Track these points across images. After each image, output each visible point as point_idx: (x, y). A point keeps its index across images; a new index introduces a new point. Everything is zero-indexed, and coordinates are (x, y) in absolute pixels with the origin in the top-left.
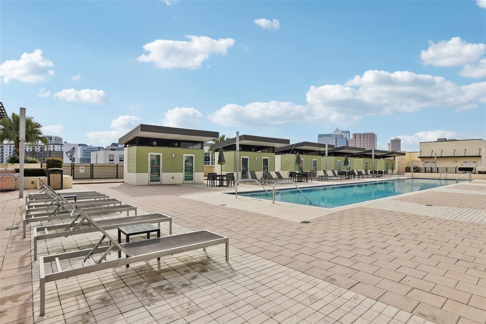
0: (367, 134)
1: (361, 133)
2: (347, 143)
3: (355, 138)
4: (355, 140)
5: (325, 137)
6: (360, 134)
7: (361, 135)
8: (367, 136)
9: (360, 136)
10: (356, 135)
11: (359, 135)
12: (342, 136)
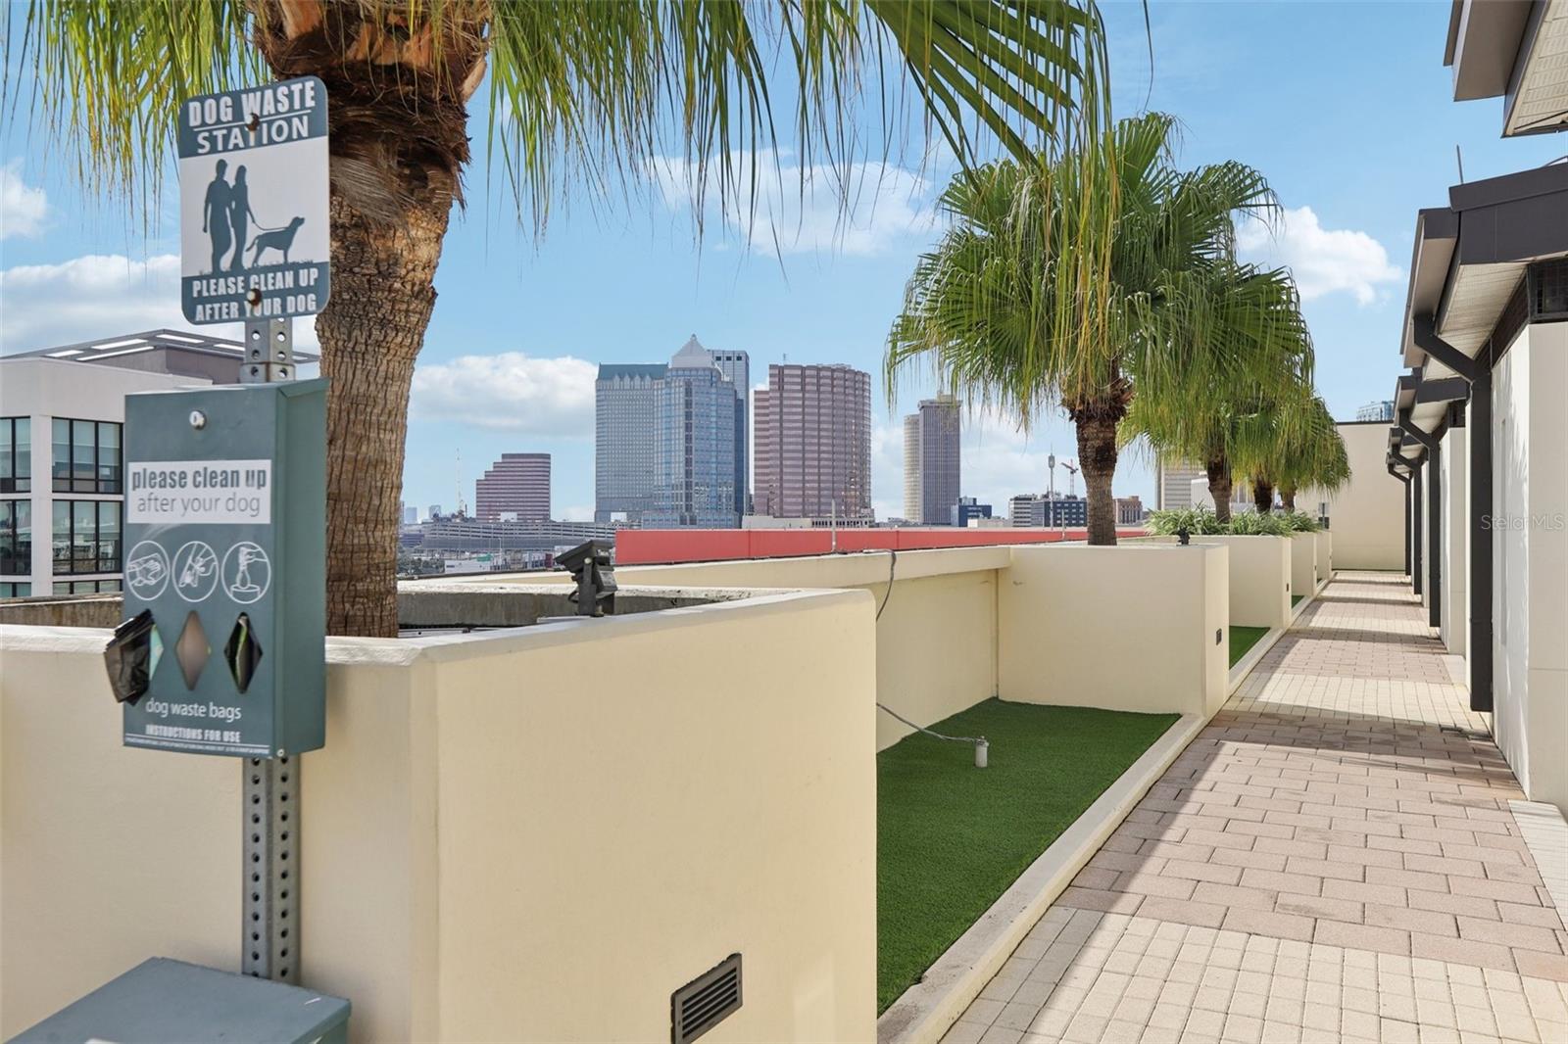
0: (833, 371)
1: (804, 365)
2: (736, 411)
3: (781, 389)
4: (781, 398)
5: (632, 378)
6: (803, 369)
7: (808, 372)
8: (833, 379)
9: (803, 376)
10: (786, 372)
11: (799, 372)
12: (713, 377)
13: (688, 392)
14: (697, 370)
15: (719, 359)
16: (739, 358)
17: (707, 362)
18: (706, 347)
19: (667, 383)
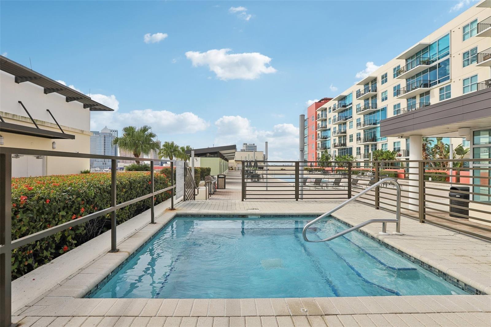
12: (110, 135)
13: (105, 138)
14: (107, 133)
15: (111, 131)
16: (116, 131)
17: (109, 132)
18: (109, 128)
19: (100, 136)
